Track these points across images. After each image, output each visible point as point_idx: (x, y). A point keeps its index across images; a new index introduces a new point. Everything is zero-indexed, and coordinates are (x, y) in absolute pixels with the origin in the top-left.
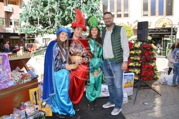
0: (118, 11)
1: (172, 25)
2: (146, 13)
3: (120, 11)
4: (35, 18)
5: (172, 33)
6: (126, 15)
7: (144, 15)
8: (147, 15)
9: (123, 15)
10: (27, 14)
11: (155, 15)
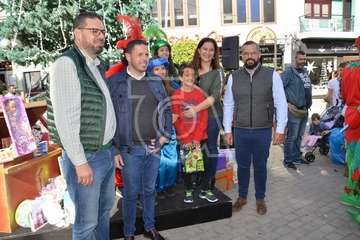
0: (176, 13)
1: (275, 39)
2: (229, 18)
3: (181, 13)
4: (31, 30)
5: (275, 54)
6: (193, 22)
7: (226, 22)
8: (231, 21)
9: (186, 22)
10: (15, 24)
11: (245, 21)
